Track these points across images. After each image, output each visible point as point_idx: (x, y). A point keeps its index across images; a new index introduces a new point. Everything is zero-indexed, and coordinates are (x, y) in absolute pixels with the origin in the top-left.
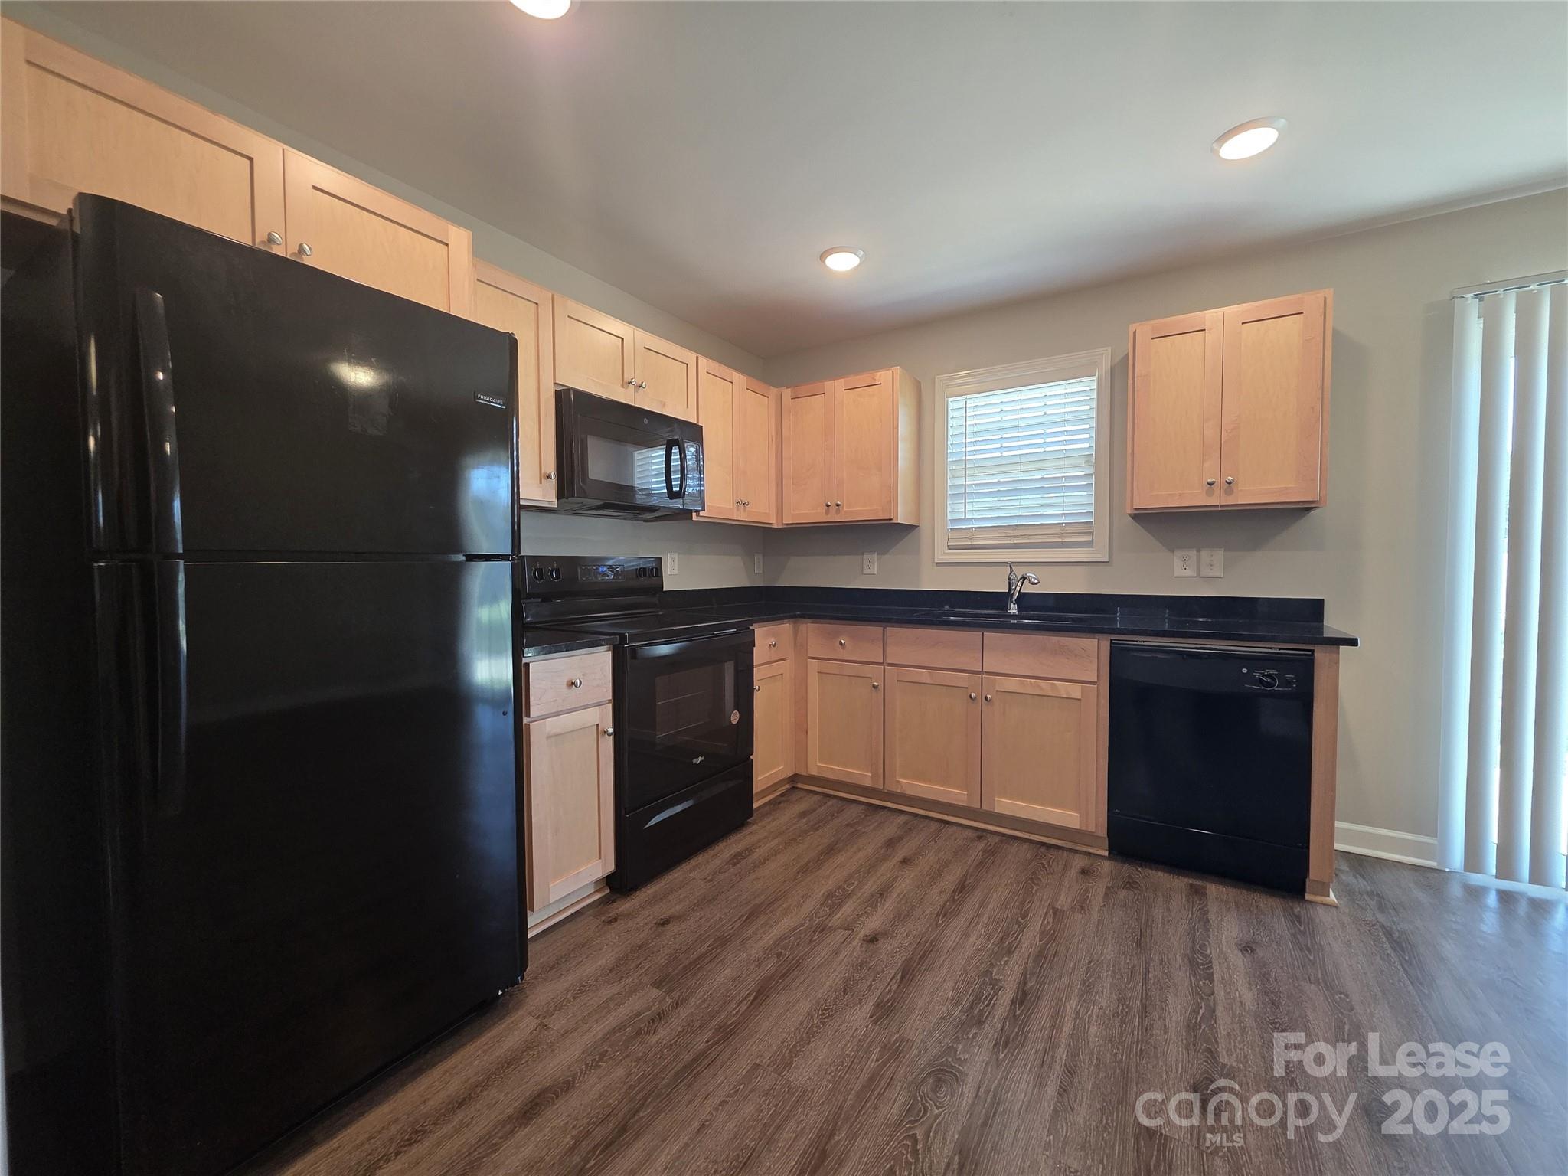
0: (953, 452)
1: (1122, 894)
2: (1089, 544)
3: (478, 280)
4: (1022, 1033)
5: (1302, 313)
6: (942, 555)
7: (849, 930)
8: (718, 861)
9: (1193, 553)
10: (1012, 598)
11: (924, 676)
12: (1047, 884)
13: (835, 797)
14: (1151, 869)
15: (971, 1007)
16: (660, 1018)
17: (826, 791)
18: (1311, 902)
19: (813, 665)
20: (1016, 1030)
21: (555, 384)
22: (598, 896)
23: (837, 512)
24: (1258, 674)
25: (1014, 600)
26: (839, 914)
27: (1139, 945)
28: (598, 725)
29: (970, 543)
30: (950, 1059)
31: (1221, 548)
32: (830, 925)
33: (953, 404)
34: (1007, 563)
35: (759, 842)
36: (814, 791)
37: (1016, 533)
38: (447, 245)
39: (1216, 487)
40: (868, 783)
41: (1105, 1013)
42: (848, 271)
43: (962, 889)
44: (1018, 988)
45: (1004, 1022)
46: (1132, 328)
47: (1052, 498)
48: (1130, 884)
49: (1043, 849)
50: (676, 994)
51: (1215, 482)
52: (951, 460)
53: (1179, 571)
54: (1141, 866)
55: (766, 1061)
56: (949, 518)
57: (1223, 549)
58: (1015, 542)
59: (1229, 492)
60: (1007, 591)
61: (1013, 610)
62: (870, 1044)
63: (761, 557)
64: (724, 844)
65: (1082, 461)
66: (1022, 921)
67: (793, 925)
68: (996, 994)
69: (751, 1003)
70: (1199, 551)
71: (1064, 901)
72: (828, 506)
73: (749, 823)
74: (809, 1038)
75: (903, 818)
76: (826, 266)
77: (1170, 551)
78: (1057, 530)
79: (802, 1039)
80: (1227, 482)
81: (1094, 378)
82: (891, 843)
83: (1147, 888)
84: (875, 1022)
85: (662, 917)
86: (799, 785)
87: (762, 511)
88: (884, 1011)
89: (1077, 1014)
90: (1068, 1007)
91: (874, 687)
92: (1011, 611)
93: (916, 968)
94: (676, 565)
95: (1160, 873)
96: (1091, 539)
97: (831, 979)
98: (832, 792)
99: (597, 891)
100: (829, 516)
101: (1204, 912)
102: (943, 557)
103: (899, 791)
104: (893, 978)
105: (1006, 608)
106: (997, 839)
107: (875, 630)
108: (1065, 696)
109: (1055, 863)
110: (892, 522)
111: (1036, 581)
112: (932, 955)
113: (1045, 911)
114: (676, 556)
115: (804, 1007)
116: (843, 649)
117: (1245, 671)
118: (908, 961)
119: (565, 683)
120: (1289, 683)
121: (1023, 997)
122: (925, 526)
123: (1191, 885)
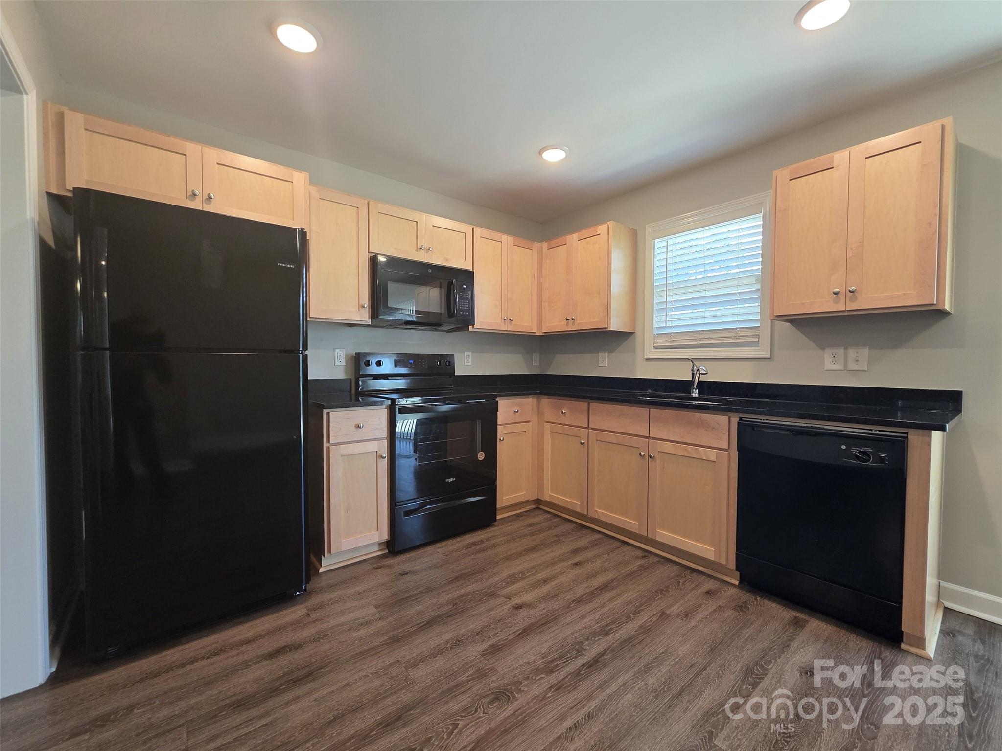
0: (658, 279)
1: (729, 613)
2: (756, 344)
3: (320, 198)
4: (574, 686)
5: (920, 142)
6: (650, 353)
7: (508, 598)
8: (458, 545)
9: (841, 351)
10: (694, 386)
11: (612, 437)
12: (672, 595)
13: (560, 517)
14: (769, 600)
15: (552, 661)
16: (366, 625)
17: (555, 512)
18: (905, 651)
19: (548, 426)
20: (572, 682)
21: (369, 252)
22: (380, 553)
23: (573, 324)
24: (855, 451)
25: (695, 386)
26: (510, 588)
27: (712, 650)
28: (377, 451)
29: (668, 344)
30: (513, 688)
31: (866, 346)
32: (499, 593)
33: (659, 243)
34: (688, 359)
35: (491, 537)
36: (549, 512)
37: (702, 336)
38: (292, 182)
39: (842, 296)
40: (578, 510)
41: (647, 688)
42: (557, 162)
43: (604, 588)
44: (595, 657)
45: (568, 675)
46: (775, 173)
47: (731, 309)
48: (741, 608)
49: (688, 572)
50: (383, 614)
51: (839, 292)
52: (657, 284)
53: (829, 364)
54: (762, 597)
55: (404, 660)
56: (656, 325)
57: (868, 347)
58: (701, 343)
59: (854, 299)
60: (691, 379)
61: (695, 394)
62: (471, 666)
63: (538, 355)
64: (470, 536)
65: (753, 280)
66: (632, 616)
67: (476, 589)
68: (576, 657)
69: (420, 628)
70: (846, 349)
71: (675, 609)
72: (567, 320)
73: (494, 525)
74: (438, 654)
75: (597, 536)
76: (543, 158)
77: (820, 348)
78: (732, 334)
79: (433, 654)
80: (850, 291)
81: (761, 215)
82: (576, 551)
83: (753, 613)
84: (483, 655)
85: (405, 571)
86: (542, 507)
87: (528, 324)
88: (495, 650)
89: (625, 684)
90: (622, 677)
91: (581, 443)
92: (694, 395)
93: (535, 629)
94: (470, 360)
95: (774, 605)
96: (757, 340)
97: (474, 625)
98: (560, 514)
99: (380, 550)
100: (568, 327)
101: (791, 639)
102: (650, 354)
103: (596, 517)
104: (515, 632)
105: (690, 392)
106: (656, 559)
107: (583, 405)
108: (705, 458)
109: (690, 583)
110: (607, 330)
111: (705, 372)
112: (551, 624)
113: (655, 613)
114: (470, 354)
115: (447, 636)
116: (565, 416)
117: (843, 447)
118: (532, 624)
119: (354, 425)
120: (882, 460)
121: (594, 664)
122: (638, 332)
123: (796, 618)
